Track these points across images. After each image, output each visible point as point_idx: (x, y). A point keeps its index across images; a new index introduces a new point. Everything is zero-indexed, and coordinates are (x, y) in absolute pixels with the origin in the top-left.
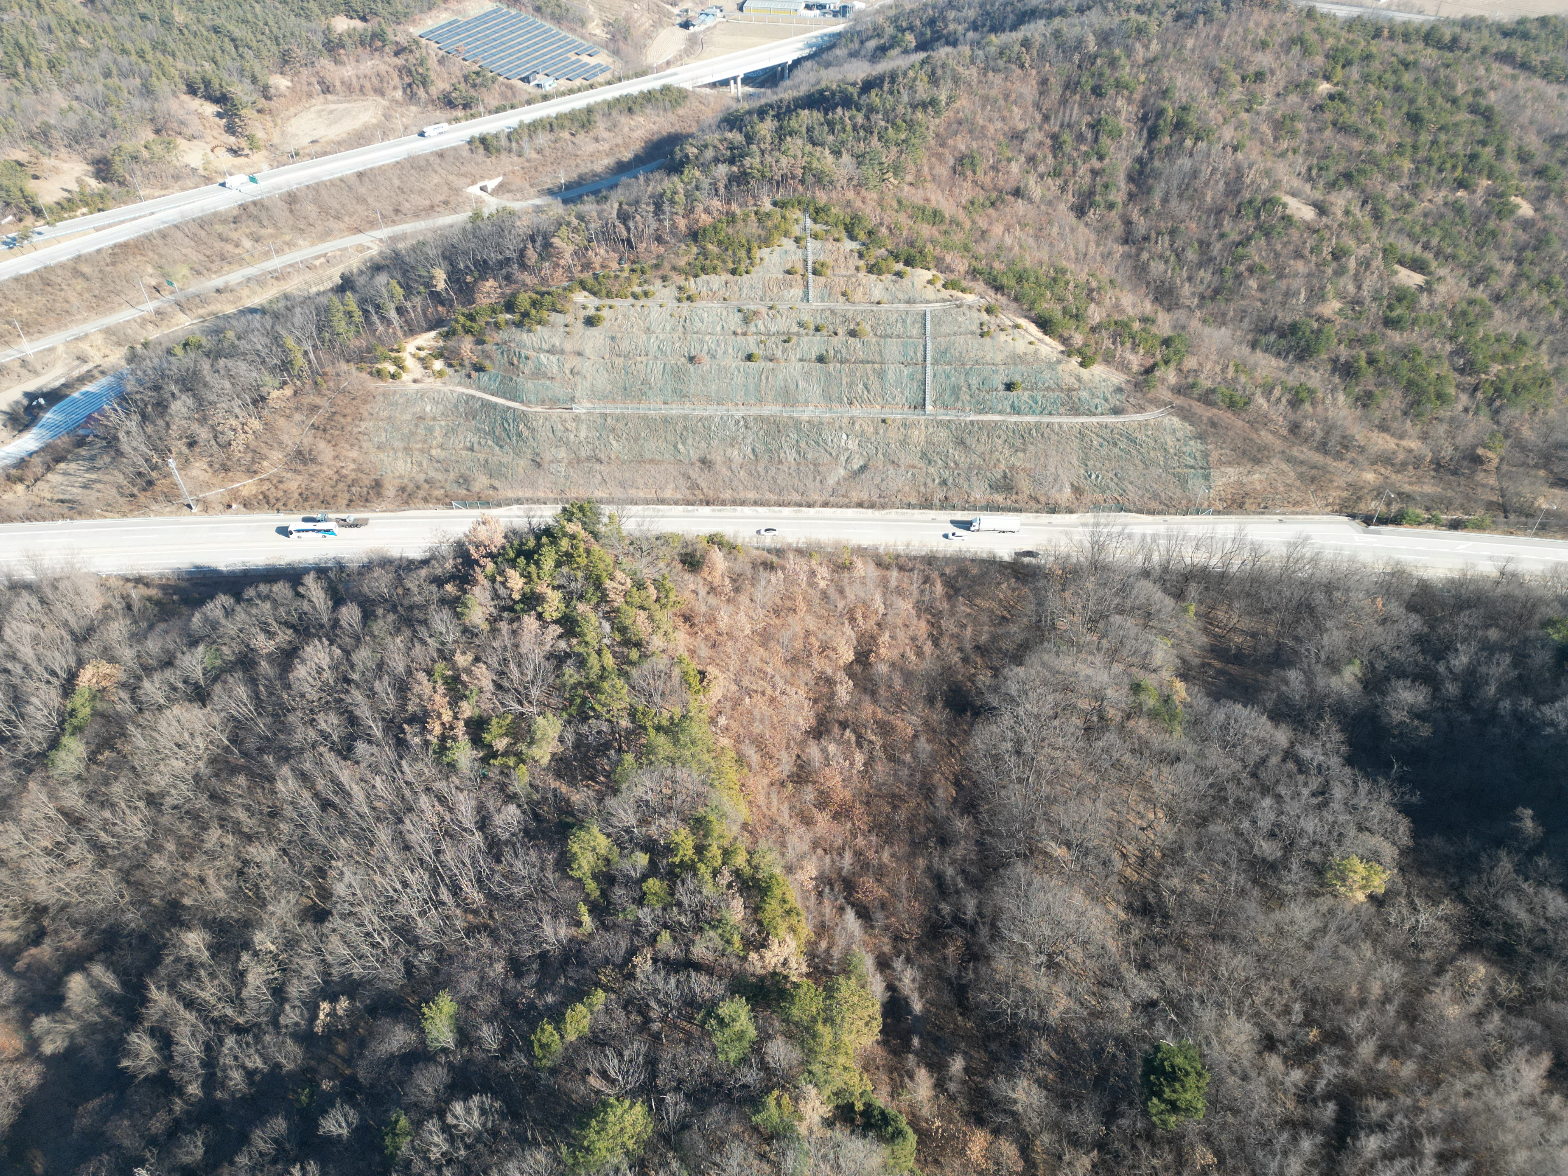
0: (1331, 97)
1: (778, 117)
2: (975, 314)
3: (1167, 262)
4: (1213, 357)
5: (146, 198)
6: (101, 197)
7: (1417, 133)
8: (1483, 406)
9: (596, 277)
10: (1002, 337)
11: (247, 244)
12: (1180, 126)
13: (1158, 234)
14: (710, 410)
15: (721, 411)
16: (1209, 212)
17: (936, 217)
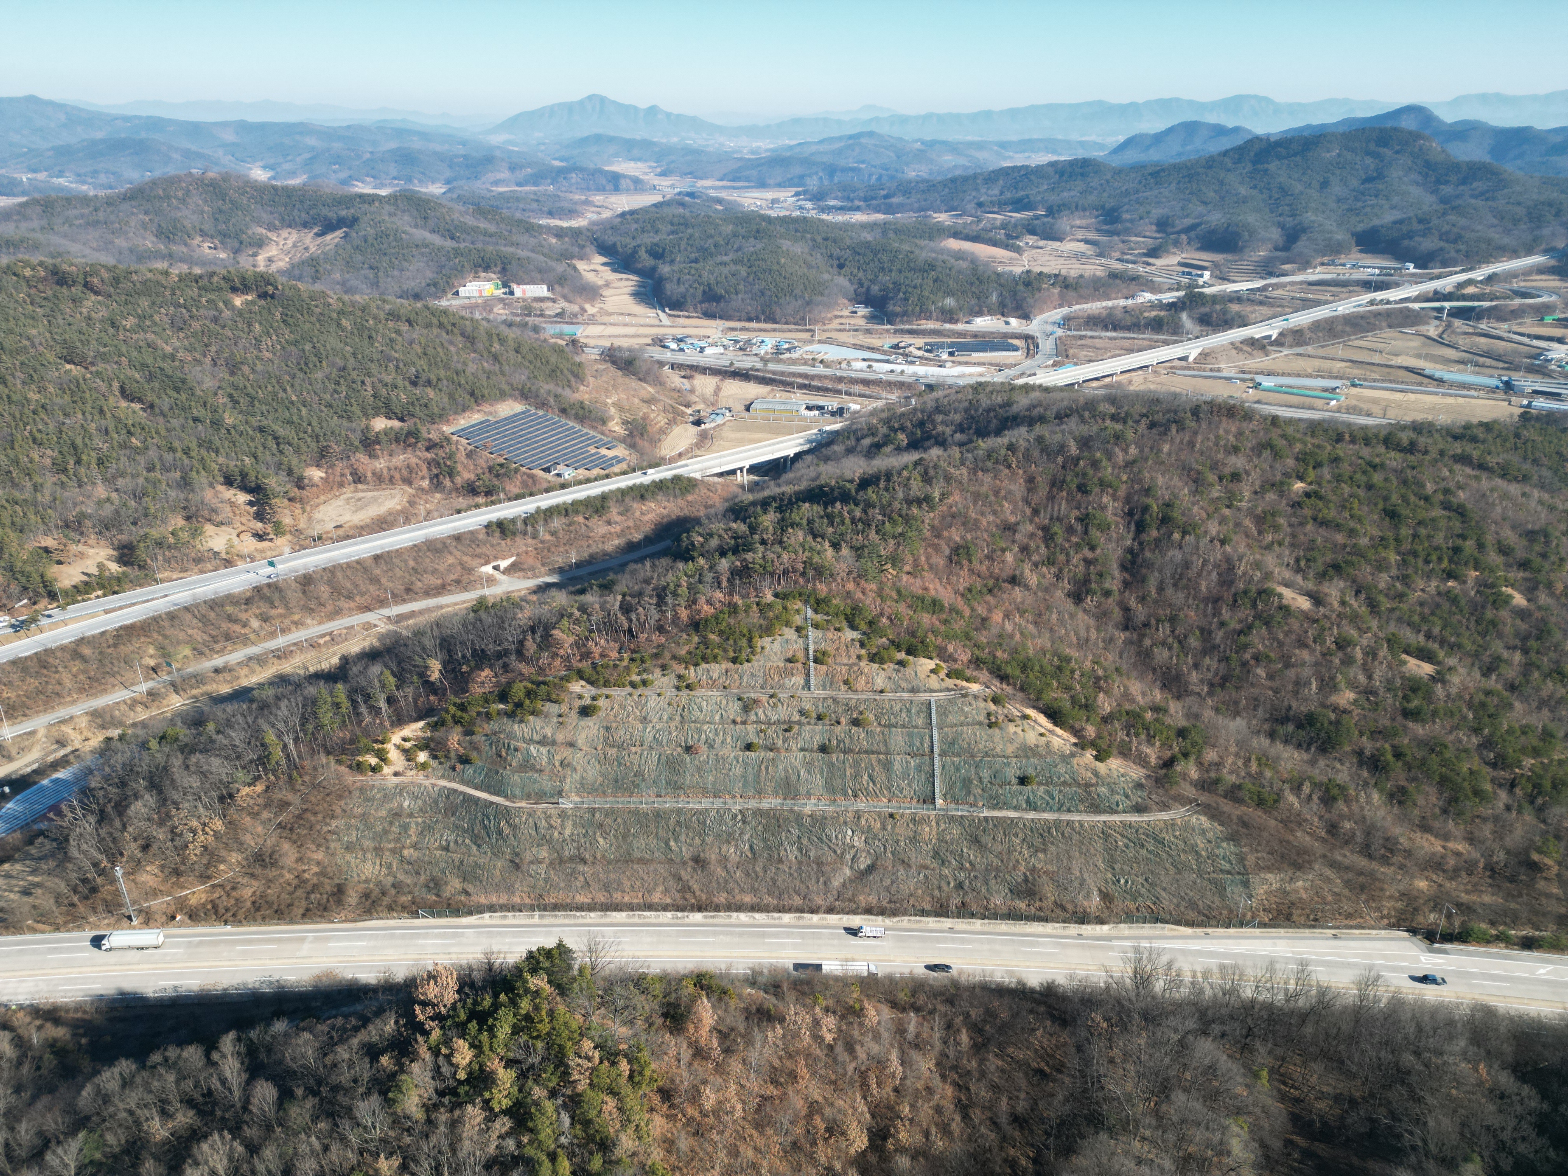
0: (1308, 495)
1: (780, 509)
2: (982, 704)
3: (1170, 648)
4: (1233, 749)
5: (162, 581)
6: (119, 580)
7: (1396, 527)
8: (1526, 805)
9: (594, 666)
10: (1011, 728)
11: (255, 624)
12: (1165, 520)
13: (1158, 621)
14: (706, 803)
15: (717, 803)
16: (1206, 600)
17: (935, 606)
